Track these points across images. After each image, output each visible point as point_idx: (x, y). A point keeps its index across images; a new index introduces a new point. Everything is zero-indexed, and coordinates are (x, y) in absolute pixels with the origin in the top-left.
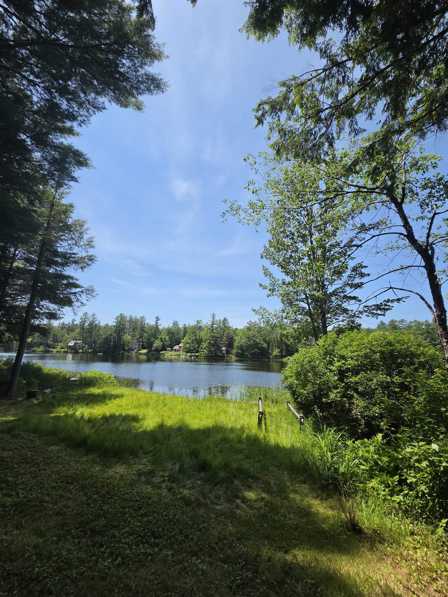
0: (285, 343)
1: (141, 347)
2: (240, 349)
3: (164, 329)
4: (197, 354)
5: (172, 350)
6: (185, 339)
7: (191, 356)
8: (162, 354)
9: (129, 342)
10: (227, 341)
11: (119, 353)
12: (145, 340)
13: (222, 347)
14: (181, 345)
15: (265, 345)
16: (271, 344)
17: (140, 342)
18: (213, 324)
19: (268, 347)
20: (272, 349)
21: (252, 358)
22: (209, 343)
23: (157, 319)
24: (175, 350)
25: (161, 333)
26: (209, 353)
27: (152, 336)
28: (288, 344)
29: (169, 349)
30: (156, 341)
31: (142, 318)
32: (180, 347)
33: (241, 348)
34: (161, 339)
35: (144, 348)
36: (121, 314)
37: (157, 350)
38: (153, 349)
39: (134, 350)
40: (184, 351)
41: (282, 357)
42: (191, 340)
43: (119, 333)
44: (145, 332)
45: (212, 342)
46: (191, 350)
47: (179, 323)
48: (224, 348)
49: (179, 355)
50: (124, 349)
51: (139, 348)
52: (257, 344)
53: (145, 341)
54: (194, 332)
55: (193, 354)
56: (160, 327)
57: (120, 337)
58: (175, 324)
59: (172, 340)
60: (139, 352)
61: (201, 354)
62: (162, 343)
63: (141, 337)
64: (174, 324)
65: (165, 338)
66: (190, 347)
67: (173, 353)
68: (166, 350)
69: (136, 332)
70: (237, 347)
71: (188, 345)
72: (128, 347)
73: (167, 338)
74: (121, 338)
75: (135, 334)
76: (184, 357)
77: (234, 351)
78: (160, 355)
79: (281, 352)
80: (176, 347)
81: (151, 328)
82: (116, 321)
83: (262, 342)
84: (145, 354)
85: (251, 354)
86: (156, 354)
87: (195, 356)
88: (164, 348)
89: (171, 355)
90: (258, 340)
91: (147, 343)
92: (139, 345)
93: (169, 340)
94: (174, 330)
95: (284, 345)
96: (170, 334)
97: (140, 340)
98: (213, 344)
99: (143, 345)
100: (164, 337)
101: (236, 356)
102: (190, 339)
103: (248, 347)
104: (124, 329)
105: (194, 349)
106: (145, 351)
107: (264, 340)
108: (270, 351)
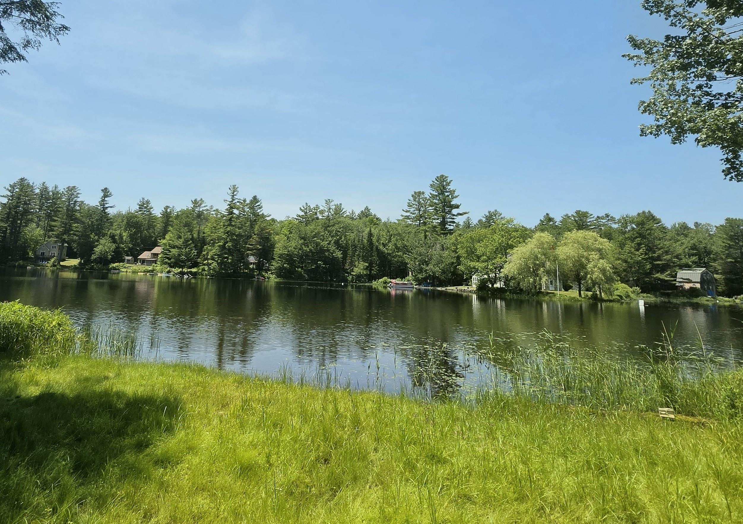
0: (378, 250)
1: (65, 252)
2: (287, 260)
3: (119, 215)
4: (194, 270)
5: (136, 260)
6: (167, 237)
7: (182, 273)
8: (114, 269)
9: (37, 242)
10: (259, 243)
11: (14, 266)
12: (75, 238)
13: (248, 255)
14: (157, 250)
15: (339, 254)
16: (350, 252)
17: (64, 241)
18: (231, 208)
19: (345, 257)
20: (352, 264)
21: (311, 279)
22: (223, 247)
23: (106, 193)
24: (143, 261)
25: (112, 224)
26: (221, 269)
27: (92, 231)
28: (383, 253)
29: (129, 258)
30: (102, 241)
31: (72, 190)
32: (156, 255)
33: (289, 258)
34: (113, 237)
35: (72, 255)
36: (22, 180)
37: (104, 261)
38: (93, 257)
39: (48, 259)
40: (166, 263)
41: (372, 278)
42: (182, 240)
43: (14, 222)
44: (76, 220)
45: (230, 244)
46: (182, 262)
47: (152, 204)
48: (252, 259)
49: (152, 271)
50: (24, 257)
51: (60, 254)
52: (322, 251)
53: (74, 241)
54: (187, 225)
55: (185, 270)
56: (111, 212)
57: (16, 231)
58: (144, 205)
59: (136, 239)
60: (62, 263)
61: (203, 270)
62: (114, 246)
63: (67, 231)
64: (141, 206)
65: (121, 236)
66: (179, 255)
67: (138, 267)
68: (123, 261)
69: (55, 221)
70: (281, 256)
71: (175, 251)
72: (35, 253)
73: (125, 235)
74: (19, 233)
75: (53, 223)
76: (164, 275)
77: (275, 265)
78: (109, 270)
79: (369, 268)
80: (146, 255)
81: (91, 212)
82: (9, 194)
83: (332, 248)
84: (74, 269)
85: (308, 272)
86: (100, 269)
87: (191, 273)
88: (118, 257)
89: (134, 272)
90: (324, 243)
91: (79, 244)
92: (61, 248)
93: (129, 239)
94: (140, 219)
95: (375, 254)
96: (132, 226)
97: (65, 237)
98: (229, 249)
99: (70, 248)
100: (118, 232)
101: (278, 276)
102: (180, 237)
103: (304, 257)
104: (26, 212)
105: (188, 260)
106: (74, 262)
107: (337, 243)
108: (347, 266)
